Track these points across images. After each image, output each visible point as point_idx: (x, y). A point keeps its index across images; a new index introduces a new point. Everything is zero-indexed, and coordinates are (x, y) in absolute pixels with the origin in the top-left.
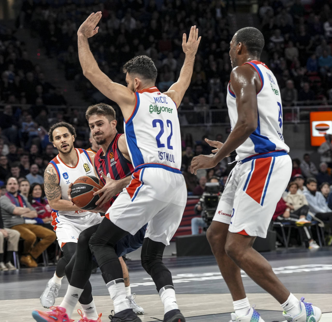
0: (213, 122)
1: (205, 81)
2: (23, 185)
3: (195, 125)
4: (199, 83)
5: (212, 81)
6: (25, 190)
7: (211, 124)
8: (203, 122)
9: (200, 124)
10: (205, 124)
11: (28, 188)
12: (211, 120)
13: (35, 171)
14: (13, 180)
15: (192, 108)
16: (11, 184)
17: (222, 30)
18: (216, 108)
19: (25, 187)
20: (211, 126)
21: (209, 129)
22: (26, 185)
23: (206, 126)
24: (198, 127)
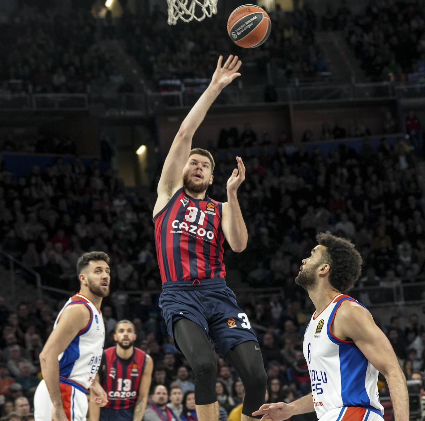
0: (406, 299)
1: (391, 248)
2: (175, 393)
3: (383, 305)
4: (384, 251)
5: (401, 247)
6: (178, 400)
7: (402, 303)
8: (392, 300)
9: (389, 304)
10: (396, 303)
11: (181, 397)
12: (402, 297)
13: (183, 375)
14: (161, 389)
15: (377, 283)
16: (159, 393)
17: (409, 183)
18: (408, 281)
19: (177, 395)
20: (402, 305)
21: (401, 309)
22: (179, 393)
23: (397, 306)
24: (387, 307)
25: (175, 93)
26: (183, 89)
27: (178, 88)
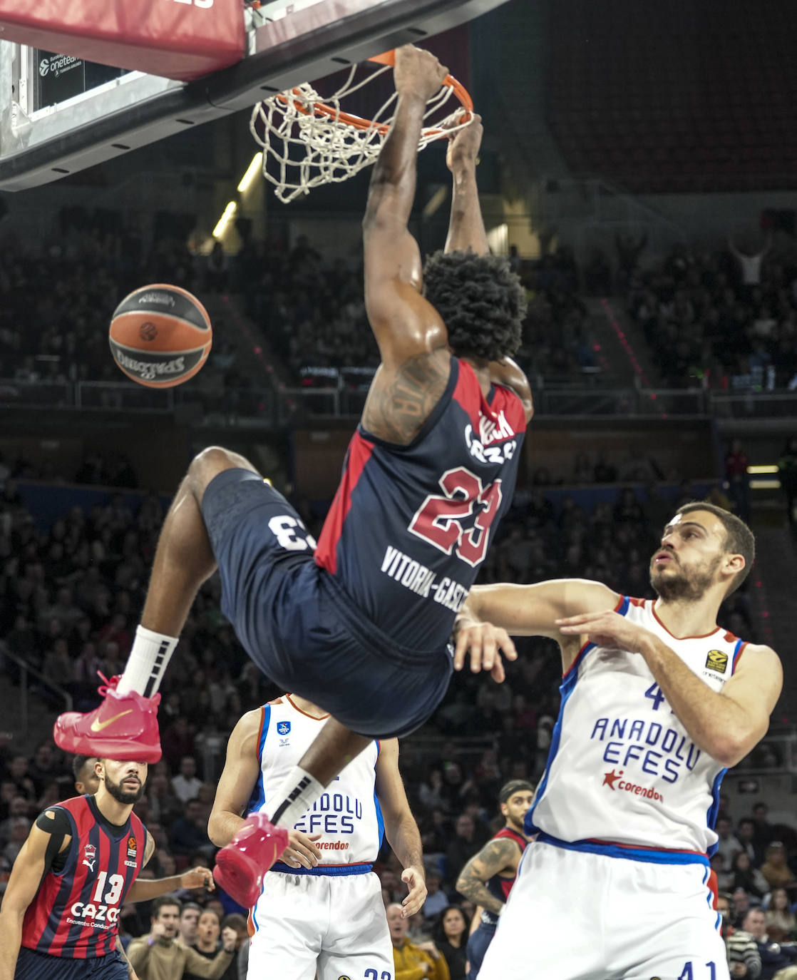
25: (327, 391)
26: (341, 384)
27: (332, 382)
